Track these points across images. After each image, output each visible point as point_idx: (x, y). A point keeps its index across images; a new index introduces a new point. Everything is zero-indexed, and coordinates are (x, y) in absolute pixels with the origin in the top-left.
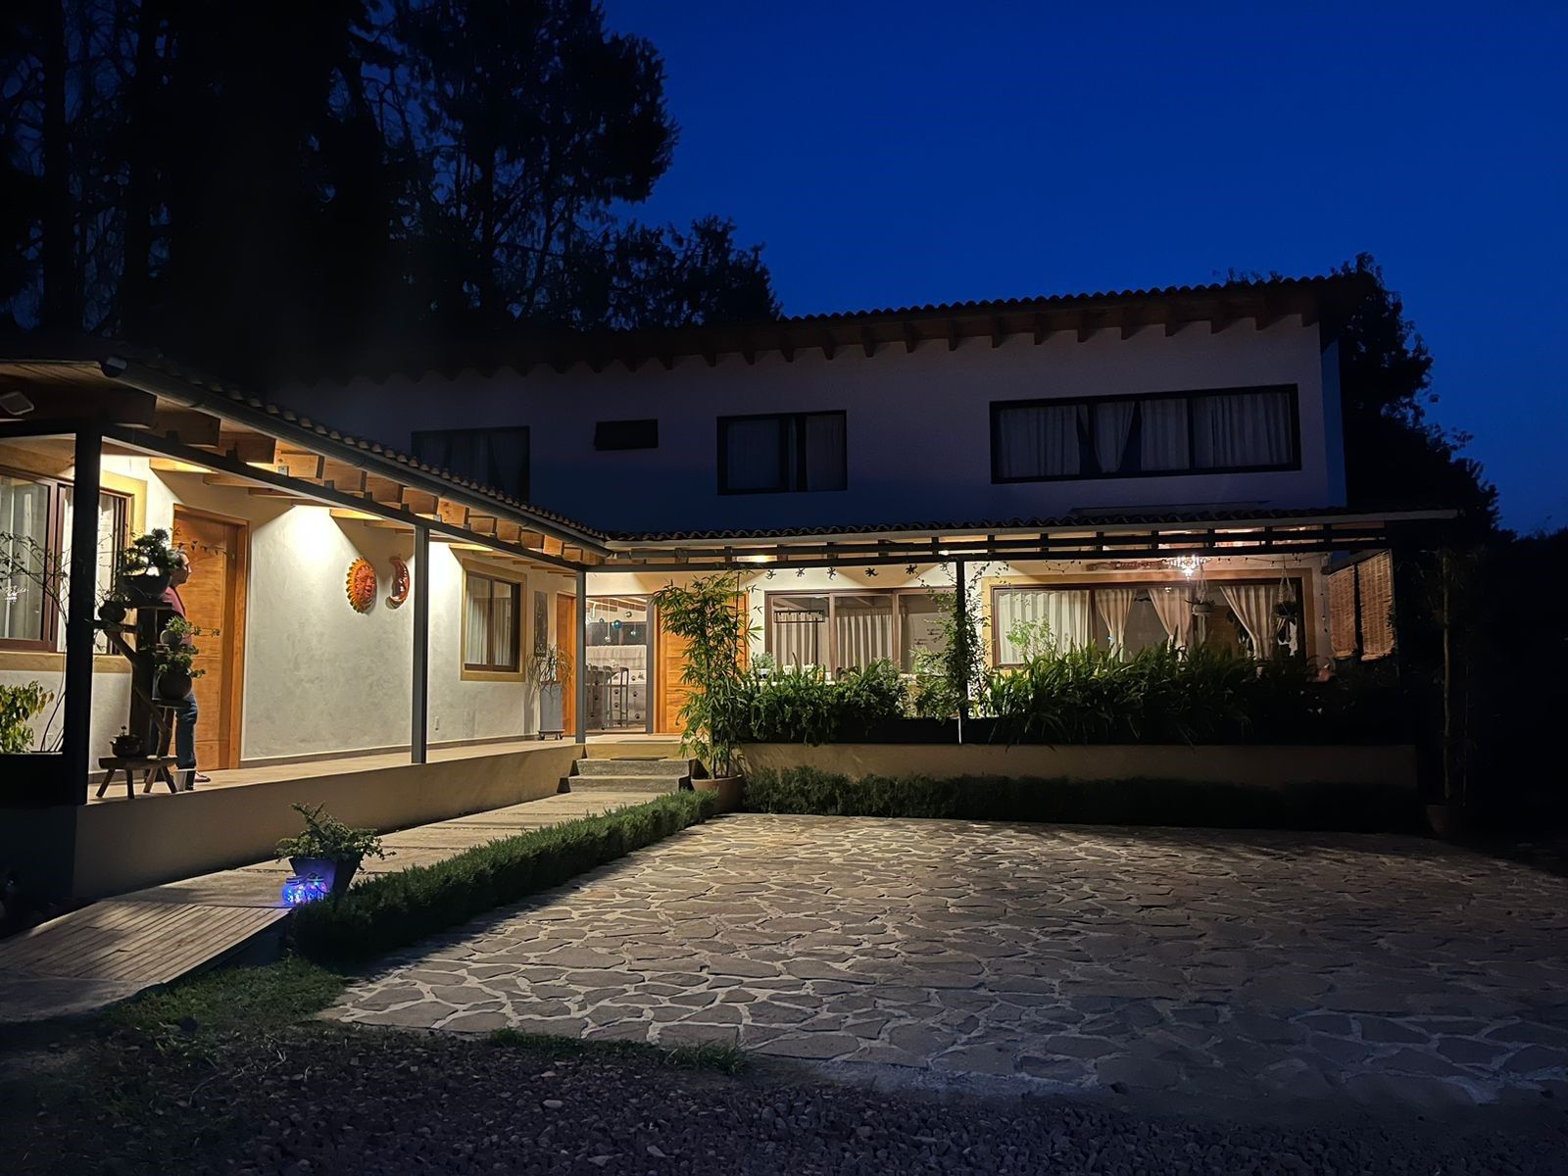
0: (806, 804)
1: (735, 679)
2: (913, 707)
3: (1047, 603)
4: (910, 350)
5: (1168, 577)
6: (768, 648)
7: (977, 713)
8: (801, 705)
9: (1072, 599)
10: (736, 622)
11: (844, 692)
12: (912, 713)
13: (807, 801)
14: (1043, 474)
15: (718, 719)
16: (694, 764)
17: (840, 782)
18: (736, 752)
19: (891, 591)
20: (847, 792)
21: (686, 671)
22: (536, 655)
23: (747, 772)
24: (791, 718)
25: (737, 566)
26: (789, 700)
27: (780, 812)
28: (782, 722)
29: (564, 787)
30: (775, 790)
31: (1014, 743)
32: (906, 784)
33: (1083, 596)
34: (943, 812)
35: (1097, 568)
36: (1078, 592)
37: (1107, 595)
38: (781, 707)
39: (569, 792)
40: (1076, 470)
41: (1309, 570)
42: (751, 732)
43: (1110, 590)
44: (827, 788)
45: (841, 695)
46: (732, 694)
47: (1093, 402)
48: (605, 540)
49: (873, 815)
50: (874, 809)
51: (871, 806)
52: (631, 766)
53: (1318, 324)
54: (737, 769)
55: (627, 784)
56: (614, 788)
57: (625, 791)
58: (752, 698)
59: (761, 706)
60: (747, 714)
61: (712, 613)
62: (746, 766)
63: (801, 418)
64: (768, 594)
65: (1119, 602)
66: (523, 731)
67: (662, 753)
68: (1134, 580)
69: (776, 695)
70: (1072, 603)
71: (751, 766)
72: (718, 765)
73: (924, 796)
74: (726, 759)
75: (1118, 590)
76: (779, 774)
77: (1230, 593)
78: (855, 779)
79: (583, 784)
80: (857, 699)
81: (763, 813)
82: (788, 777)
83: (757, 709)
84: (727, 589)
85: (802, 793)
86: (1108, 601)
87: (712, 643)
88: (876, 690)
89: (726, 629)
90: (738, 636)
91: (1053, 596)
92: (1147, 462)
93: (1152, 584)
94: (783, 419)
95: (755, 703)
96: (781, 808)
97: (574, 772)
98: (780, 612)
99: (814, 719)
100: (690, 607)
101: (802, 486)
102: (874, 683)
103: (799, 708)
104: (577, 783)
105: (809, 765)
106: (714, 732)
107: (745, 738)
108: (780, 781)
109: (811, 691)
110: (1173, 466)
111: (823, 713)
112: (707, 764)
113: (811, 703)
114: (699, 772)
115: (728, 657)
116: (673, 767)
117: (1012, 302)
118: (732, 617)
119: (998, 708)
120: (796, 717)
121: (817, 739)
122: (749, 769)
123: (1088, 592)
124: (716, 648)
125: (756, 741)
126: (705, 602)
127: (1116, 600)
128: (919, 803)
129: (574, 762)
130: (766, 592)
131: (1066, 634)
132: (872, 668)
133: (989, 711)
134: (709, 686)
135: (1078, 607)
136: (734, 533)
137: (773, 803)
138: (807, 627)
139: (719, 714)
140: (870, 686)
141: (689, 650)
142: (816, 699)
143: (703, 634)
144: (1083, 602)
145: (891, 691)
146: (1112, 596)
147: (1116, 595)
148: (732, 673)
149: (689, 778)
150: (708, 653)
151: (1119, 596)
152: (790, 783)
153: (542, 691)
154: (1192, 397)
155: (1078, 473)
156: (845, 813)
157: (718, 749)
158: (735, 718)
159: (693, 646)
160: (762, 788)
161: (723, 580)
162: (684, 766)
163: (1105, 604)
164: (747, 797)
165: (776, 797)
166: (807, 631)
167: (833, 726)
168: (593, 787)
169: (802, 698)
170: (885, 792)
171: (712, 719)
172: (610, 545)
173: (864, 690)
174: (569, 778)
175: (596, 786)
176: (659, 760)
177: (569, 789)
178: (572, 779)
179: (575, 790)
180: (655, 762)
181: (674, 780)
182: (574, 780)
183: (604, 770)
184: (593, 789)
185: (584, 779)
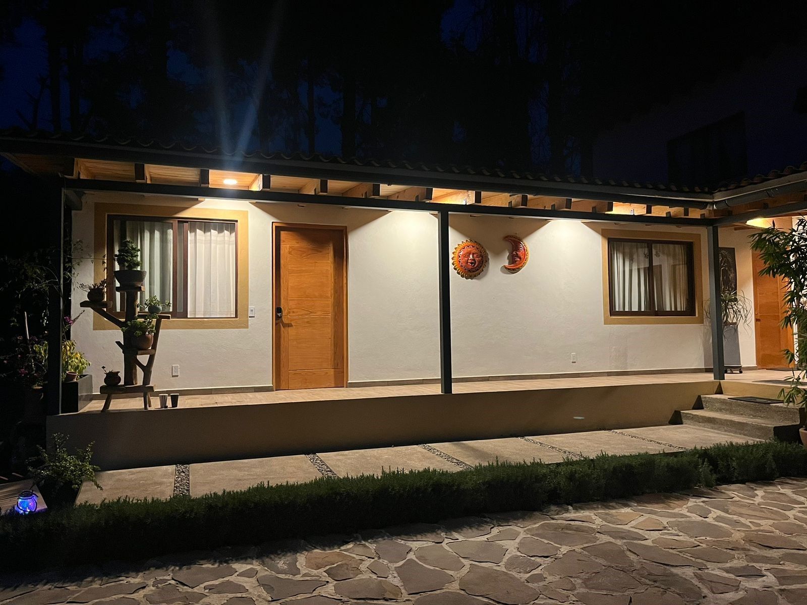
29: (677, 419)
39: (681, 424)
52: (747, 407)
55: (727, 425)
66: (704, 365)
79: (692, 419)
97: (698, 406)
104: (688, 417)
116: (784, 413)
129: (700, 397)
149: (797, 427)
172: (714, 197)
174: (682, 411)
175: (702, 422)
176: (771, 404)
177: (682, 421)
178: (683, 413)
179: (686, 424)
180: (767, 406)
181: (769, 427)
182: (685, 413)
183: (723, 407)
184: (700, 424)
185: (692, 415)
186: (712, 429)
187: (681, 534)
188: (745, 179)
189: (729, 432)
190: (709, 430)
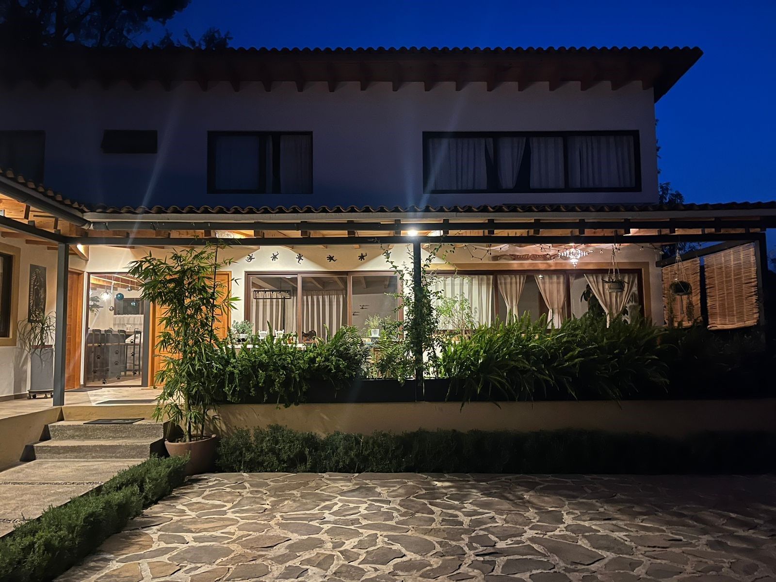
0: (276, 462)
1: (211, 346)
2: (375, 368)
3: (462, 285)
4: (363, 88)
5: (550, 266)
6: (247, 316)
7: (430, 374)
8: (274, 370)
9: (480, 282)
10: (213, 293)
11: (315, 358)
12: (375, 374)
13: (278, 459)
14: (460, 188)
15: (193, 384)
16: (169, 428)
17: (310, 441)
18: (211, 413)
19: (347, 273)
20: (316, 450)
21: (162, 339)
22: (30, 321)
23: (222, 430)
24: (264, 382)
25: (216, 242)
26: (262, 366)
27: (251, 470)
28: (256, 386)
29: (29, 455)
30: (248, 450)
31: (467, 401)
32: (371, 441)
33: (488, 279)
34: (403, 467)
35: (500, 259)
36: (485, 277)
37: (505, 279)
38: (255, 372)
39: (35, 459)
40: (484, 186)
41: (647, 264)
42: (225, 395)
43: (508, 276)
44: (298, 446)
45: (312, 360)
46: (207, 360)
47: (496, 136)
48: (83, 212)
49: (340, 471)
50: (341, 465)
51: (337, 462)
52: (105, 429)
53: (653, 88)
54: (212, 428)
55: (96, 451)
56: (81, 455)
57: (93, 457)
58: (228, 362)
59: (236, 371)
60: (221, 378)
61: (189, 284)
62: (221, 426)
63: (277, 136)
64: (248, 274)
65: (514, 285)
66: (13, 392)
67: (139, 415)
68: (526, 268)
69: (250, 360)
70: (480, 285)
71: (226, 425)
72: (193, 425)
73: (387, 452)
74: (200, 419)
75: (513, 276)
76: (252, 432)
77: (591, 279)
78: (322, 436)
79: (50, 451)
80: (327, 364)
81: (236, 472)
82: (260, 435)
83: (232, 373)
84: (206, 261)
85: (272, 450)
86: (505, 284)
87: (189, 312)
88: (344, 355)
89: (204, 298)
90: (215, 306)
91: (466, 280)
92: (534, 182)
93: (539, 271)
94: (262, 136)
95: (229, 368)
96: (253, 467)
97: (46, 436)
98: (258, 291)
99: (287, 382)
100: (168, 278)
101: (277, 189)
102: (341, 349)
103: (272, 373)
104: (43, 450)
105: (280, 424)
106: (189, 396)
107: (219, 400)
108: (253, 439)
109: (284, 357)
110: (552, 185)
111: (295, 378)
112: (183, 425)
113: (284, 368)
114: (174, 432)
115: (203, 325)
116: (147, 430)
117: (445, 50)
118: (210, 288)
119: (448, 370)
120: (269, 381)
121: (290, 399)
122: (224, 428)
123: (491, 277)
124: (191, 316)
125: (230, 403)
126: (183, 272)
127: (511, 283)
128: (382, 459)
129: (46, 427)
130: (246, 272)
131: (476, 308)
132: (341, 335)
133: (441, 372)
134: (185, 352)
135: (484, 288)
136: (213, 209)
137: (245, 462)
138: (277, 302)
139: (194, 380)
140: (338, 351)
141: (165, 318)
142: (288, 363)
143: (181, 302)
144: (488, 284)
145: (356, 356)
146: (509, 280)
147: (511, 279)
148: (209, 340)
149: (163, 441)
150: (185, 322)
151: (514, 280)
152: (262, 441)
153: (32, 354)
154: (566, 136)
155: (486, 188)
156: (313, 470)
157: (194, 411)
158: (210, 382)
159: (169, 314)
160: (236, 448)
161: (202, 253)
162: (158, 429)
163: (503, 286)
164: (219, 457)
165: (248, 456)
166: (277, 305)
167: (304, 390)
168: (59, 454)
169: (275, 363)
170: (351, 449)
171: (188, 384)
172: (89, 216)
173: (332, 355)
174: (35, 445)
175: (64, 453)
176: (134, 424)
177: (35, 456)
178: (37, 447)
179: (40, 458)
180: (129, 425)
181: (145, 445)
182: (40, 447)
183: (77, 434)
184: (61, 455)
185: (50, 447)
186: (76, 458)
187: (199, 565)
188: (127, 207)
189: (98, 458)
190: (72, 460)
